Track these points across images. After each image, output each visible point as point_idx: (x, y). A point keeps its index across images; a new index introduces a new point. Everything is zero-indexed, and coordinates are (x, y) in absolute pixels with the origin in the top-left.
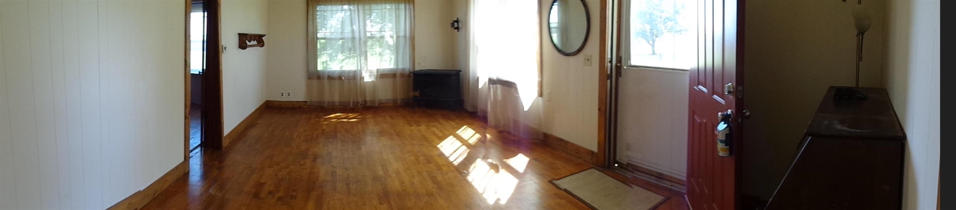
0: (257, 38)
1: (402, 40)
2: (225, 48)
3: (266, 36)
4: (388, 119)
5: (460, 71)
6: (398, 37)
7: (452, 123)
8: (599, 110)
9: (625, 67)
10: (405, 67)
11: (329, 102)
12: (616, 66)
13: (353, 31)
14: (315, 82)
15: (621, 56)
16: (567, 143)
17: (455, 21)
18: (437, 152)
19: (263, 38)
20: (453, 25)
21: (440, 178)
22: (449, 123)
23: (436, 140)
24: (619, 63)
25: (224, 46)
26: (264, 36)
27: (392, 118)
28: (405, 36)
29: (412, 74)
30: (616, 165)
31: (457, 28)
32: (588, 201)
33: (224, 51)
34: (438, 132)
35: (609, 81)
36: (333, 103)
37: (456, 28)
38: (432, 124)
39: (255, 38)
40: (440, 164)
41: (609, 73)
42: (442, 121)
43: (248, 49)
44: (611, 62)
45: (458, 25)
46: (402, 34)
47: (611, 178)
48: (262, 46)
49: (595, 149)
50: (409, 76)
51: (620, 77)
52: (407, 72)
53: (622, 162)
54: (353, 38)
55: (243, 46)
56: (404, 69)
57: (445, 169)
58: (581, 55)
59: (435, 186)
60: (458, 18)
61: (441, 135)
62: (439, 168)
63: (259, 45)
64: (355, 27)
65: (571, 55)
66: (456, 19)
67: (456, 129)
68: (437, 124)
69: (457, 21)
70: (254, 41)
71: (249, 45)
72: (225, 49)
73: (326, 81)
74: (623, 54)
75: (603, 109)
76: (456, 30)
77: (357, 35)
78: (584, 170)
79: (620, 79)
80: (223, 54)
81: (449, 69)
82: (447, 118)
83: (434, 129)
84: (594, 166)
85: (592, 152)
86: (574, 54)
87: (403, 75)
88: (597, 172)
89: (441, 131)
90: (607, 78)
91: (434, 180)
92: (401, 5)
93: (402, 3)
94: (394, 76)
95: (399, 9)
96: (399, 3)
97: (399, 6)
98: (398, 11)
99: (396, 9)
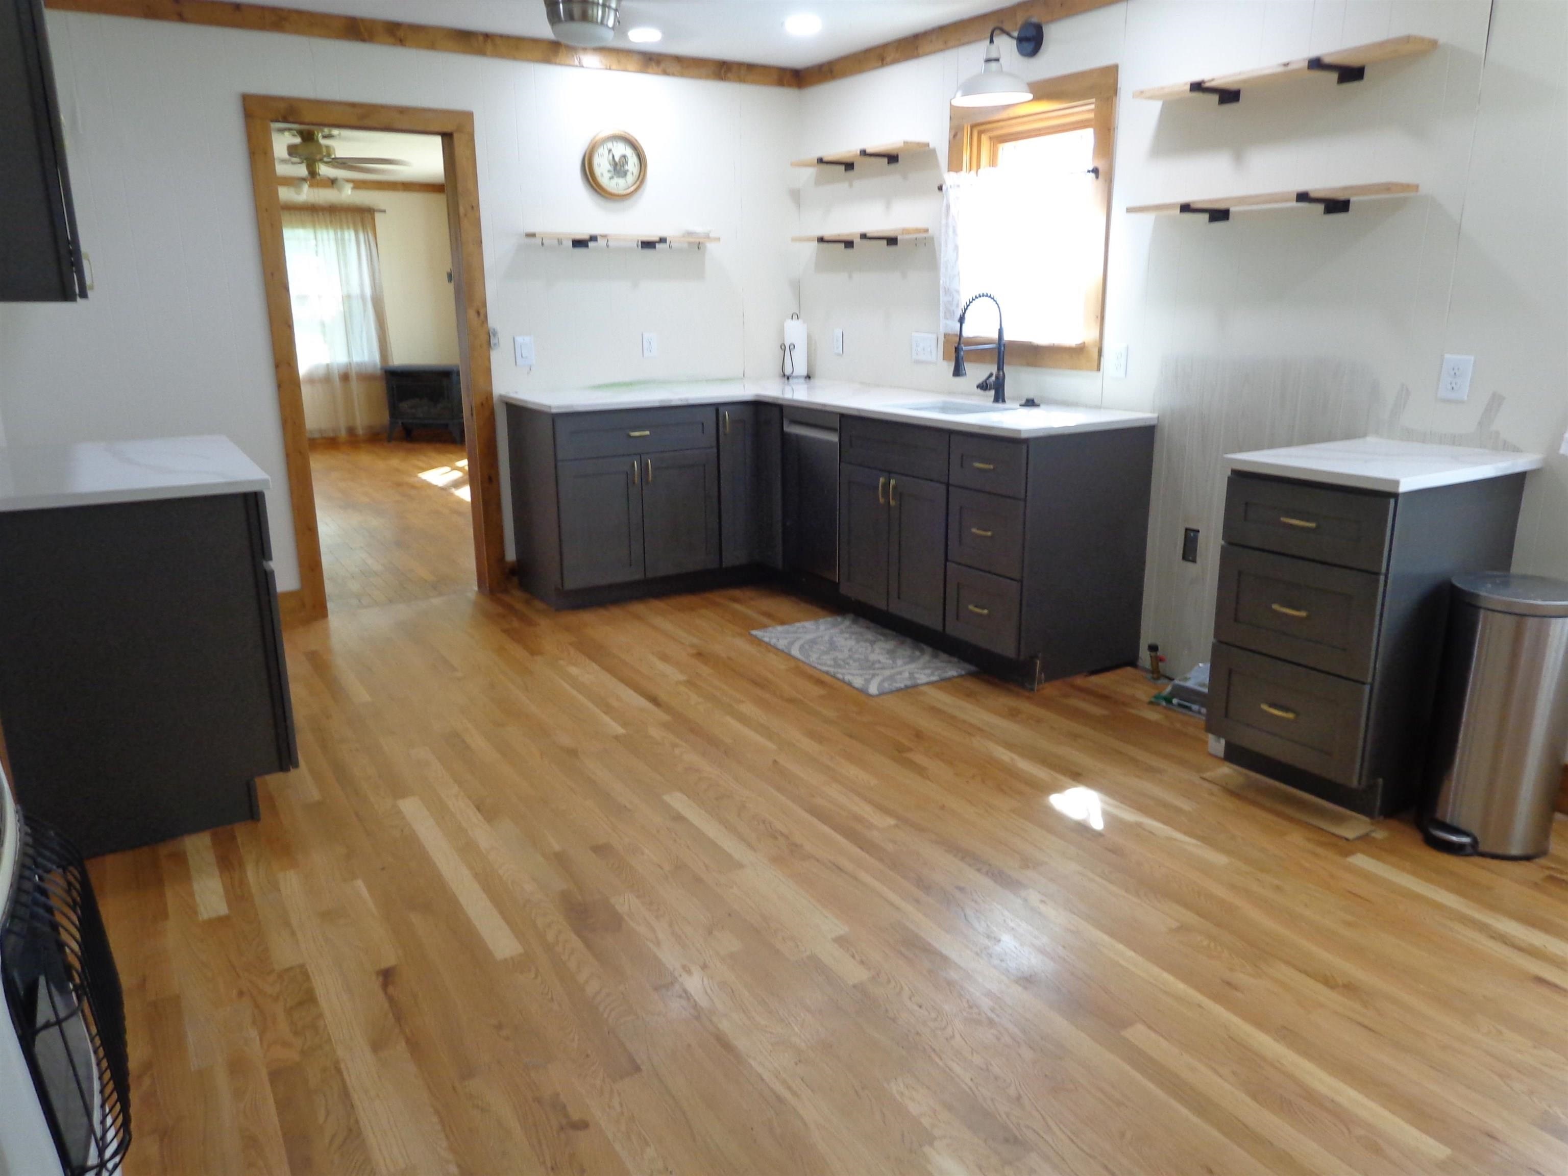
6: (347, 298)
10: (368, 360)
29: (383, 373)
56: (365, 364)
87: (363, 378)
92: (346, 234)
93: (348, 228)
94: (345, 377)
95: (343, 239)
96: (342, 228)
97: (343, 235)
98: (341, 244)
99: (336, 240)
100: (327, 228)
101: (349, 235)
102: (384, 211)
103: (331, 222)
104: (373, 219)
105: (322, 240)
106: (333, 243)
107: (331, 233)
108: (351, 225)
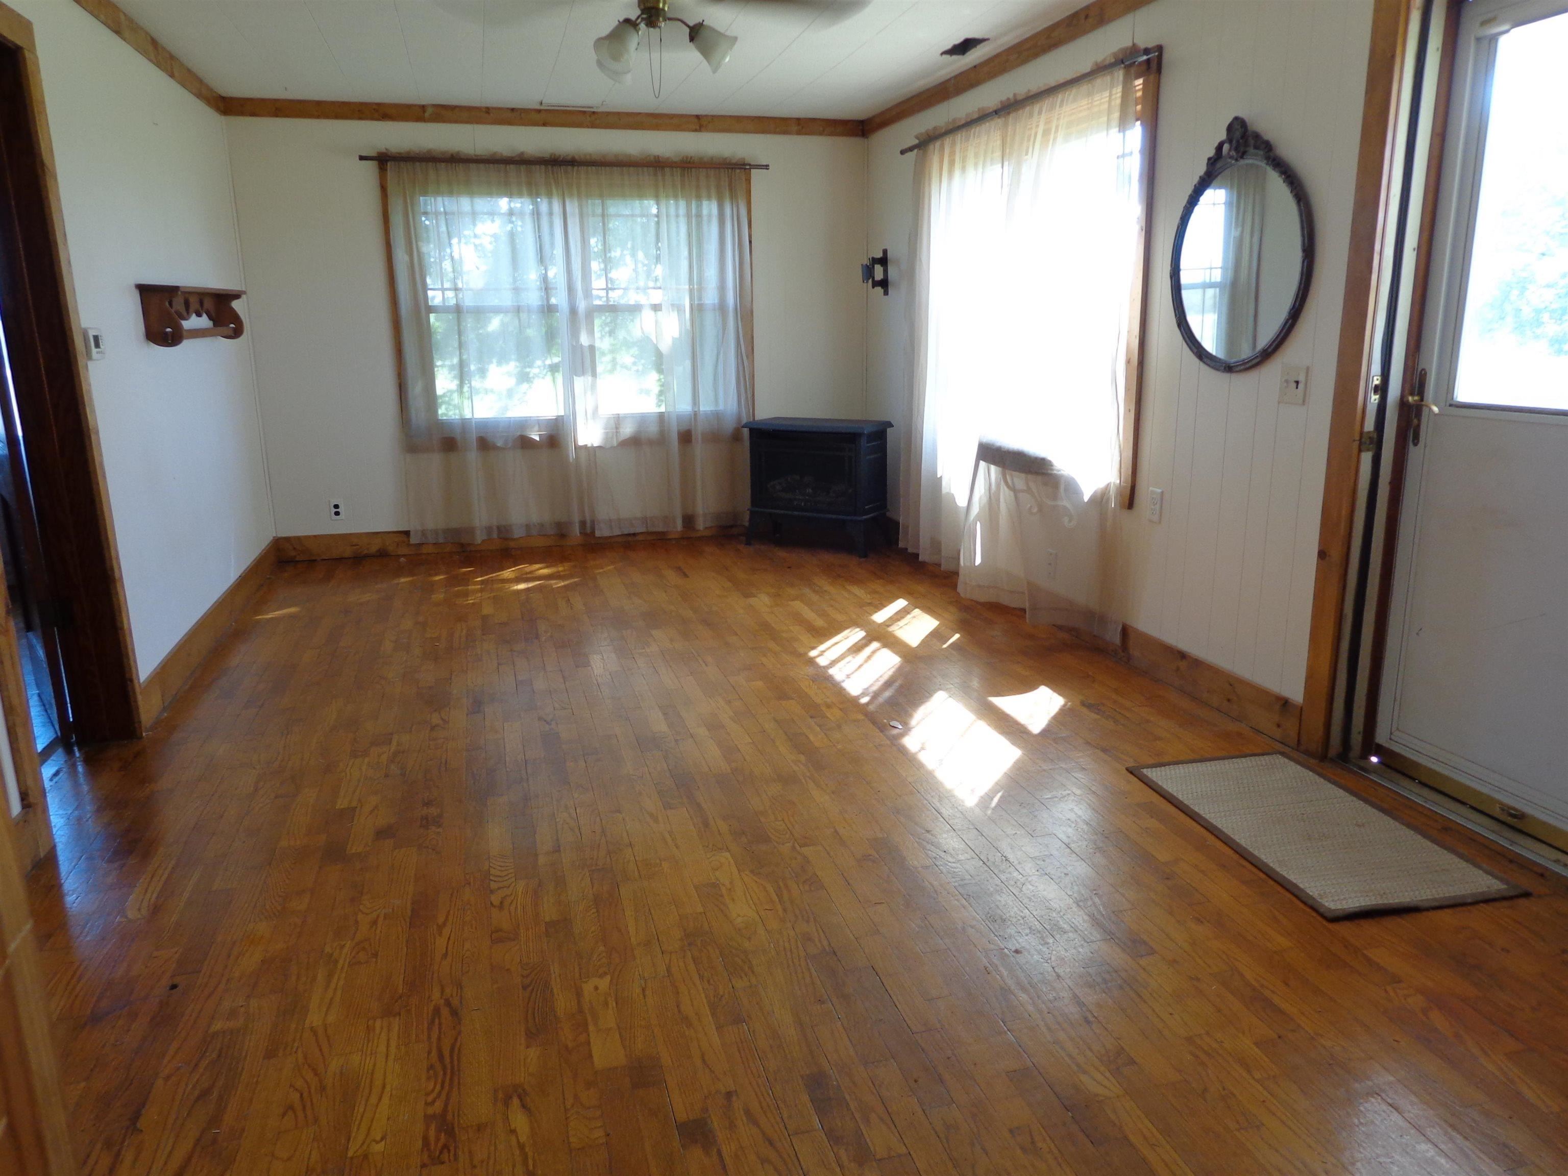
0: (208, 304)
1: (710, 320)
2: (96, 338)
3: (244, 297)
4: (671, 576)
5: (890, 425)
6: (697, 309)
7: (857, 590)
8: (1322, 554)
9: (1435, 409)
10: (721, 407)
11: (489, 529)
12: (1403, 404)
13: (546, 287)
14: (435, 461)
15: (1423, 369)
16: (1197, 664)
17: (875, 261)
18: (810, 670)
19: (236, 305)
20: (868, 272)
21: (816, 738)
22: (849, 592)
23: (805, 638)
24: (1412, 394)
25: (91, 333)
26: (237, 296)
27: (686, 576)
28: (722, 307)
29: (746, 431)
30: (1374, 759)
31: (884, 284)
32: (1243, 839)
33: (94, 350)
34: (809, 614)
35: (1367, 458)
36: (504, 532)
37: (875, 284)
38: (792, 591)
39: (201, 303)
40: (818, 700)
41: (1370, 425)
42: (823, 583)
43: (186, 343)
44: (1382, 390)
45: (886, 272)
46: (711, 297)
47: (1341, 793)
48: (237, 333)
49: (1296, 692)
50: (736, 437)
51: (1416, 444)
52: (729, 425)
53: (1396, 748)
54: (548, 310)
55: (166, 333)
56: (717, 415)
57: (834, 715)
58: (1273, 371)
59: (802, 758)
60: (885, 252)
61: (819, 622)
62: (814, 710)
63: (220, 329)
64: (556, 272)
65: (1239, 368)
66: (879, 255)
67: (867, 608)
68: (807, 591)
69: (883, 261)
70: (199, 315)
71: (190, 331)
72: (97, 345)
73: (473, 456)
74: (1432, 363)
75: (1336, 554)
76: (879, 290)
77: (559, 299)
78: (1245, 756)
79: (1414, 454)
80: (90, 365)
81: (853, 418)
82: (840, 576)
83: (797, 605)
84: (1287, 750)
85: (1285, 703)
86: (1247, 366)
87: (714, 437)
88: (1293, 769)
89: (823, 614)
90: (1361, 443)
91: (799, 744)
92: (705, 203)
93: (709, 198)
94: (686, 437)
95: (699, 216)
96: (699, 198)
97: (699, 207)
98: (695, 222)
99: (688, 216)
100: (676, 197)
101: (710, 208)
102: (766, 167)
103: (683, 186)
104: (748, 181)
105: (667, 216)
106: (683, 221)
107: (682, 204)
108: (713, 192)
